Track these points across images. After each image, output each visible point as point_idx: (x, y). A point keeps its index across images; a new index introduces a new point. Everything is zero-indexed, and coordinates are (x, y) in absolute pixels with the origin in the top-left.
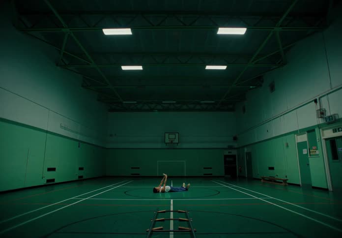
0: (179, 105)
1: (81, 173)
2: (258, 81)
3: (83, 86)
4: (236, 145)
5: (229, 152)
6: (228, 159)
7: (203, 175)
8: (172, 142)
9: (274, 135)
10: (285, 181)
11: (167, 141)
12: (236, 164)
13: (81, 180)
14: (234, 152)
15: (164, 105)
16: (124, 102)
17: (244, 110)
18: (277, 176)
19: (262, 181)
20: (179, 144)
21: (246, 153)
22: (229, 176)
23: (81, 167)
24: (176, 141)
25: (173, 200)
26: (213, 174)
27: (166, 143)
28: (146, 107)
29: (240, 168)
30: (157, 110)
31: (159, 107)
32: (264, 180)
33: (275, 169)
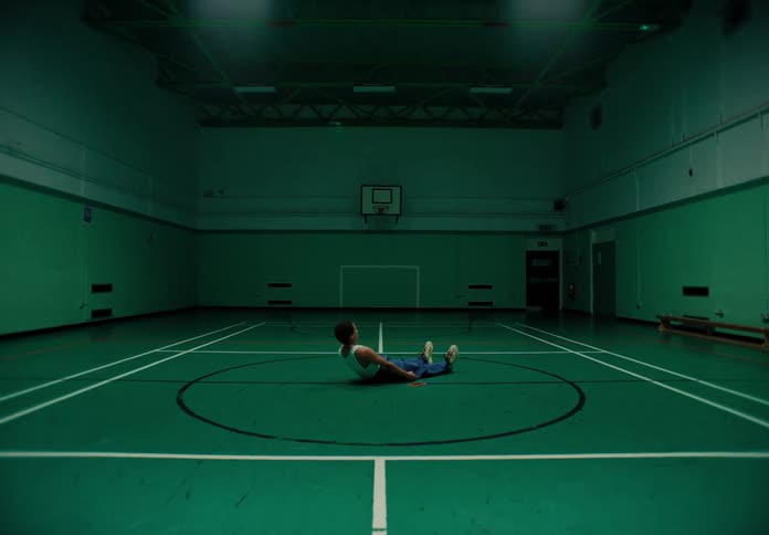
1: (101, 301)
4: (560, 224)
5: (542, 244)
6: (535, 262)
7: (466, 306)
8: (381, 213)
11: (368, 208)
13: (101, 322)
14: (554, 244)
15: (360, 106)
16: (238, 90)
17: (597, 119)
18: (721, 315)
19: (661, 329)
20: (400, 219)
21: (596, 246)
22: (537, 309)
24: (394, 209)
25: (387, 462)
26: (496, 305)
27: (365, 215)
28: (307, 113)
29: (571, 287)
30: (338, 120)
31: (345, 112)
32: (666, 327)
33: (711, 291)
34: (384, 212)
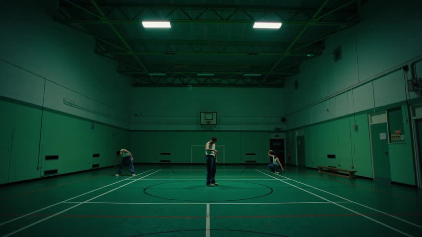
0: (217, 79)
1: (96, 161)
2: (318, 47)
3: (96, 52)
4: (284, 127)
5: (276, 136)
6: (274, 144)
7: (245, 163)
8: (208, 123)
9: (337, 116)
10: (352, 173)
11: (203, 121)
12: (283, 149)
13: (96, 169)
14: (282, 136)
15: (200, 79)
16: (150, 74)
17: (296, 85)
18: (340, 166)
19: (319, 171)
20: (217, 126)
21: (298, 137)
23: (95, 153)
24: (214, 122)
25: (210, 205)
26: (257, 162)
27: (202, 124)
28: (177, 81)
29: (289, 154)
30: (190, 85)
31: (194, 81)
32: (321, 171)
33: (336, 157)
34: (210, 123)
